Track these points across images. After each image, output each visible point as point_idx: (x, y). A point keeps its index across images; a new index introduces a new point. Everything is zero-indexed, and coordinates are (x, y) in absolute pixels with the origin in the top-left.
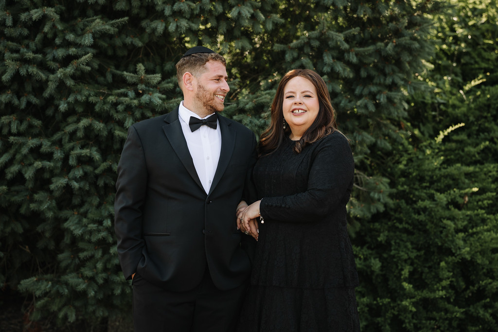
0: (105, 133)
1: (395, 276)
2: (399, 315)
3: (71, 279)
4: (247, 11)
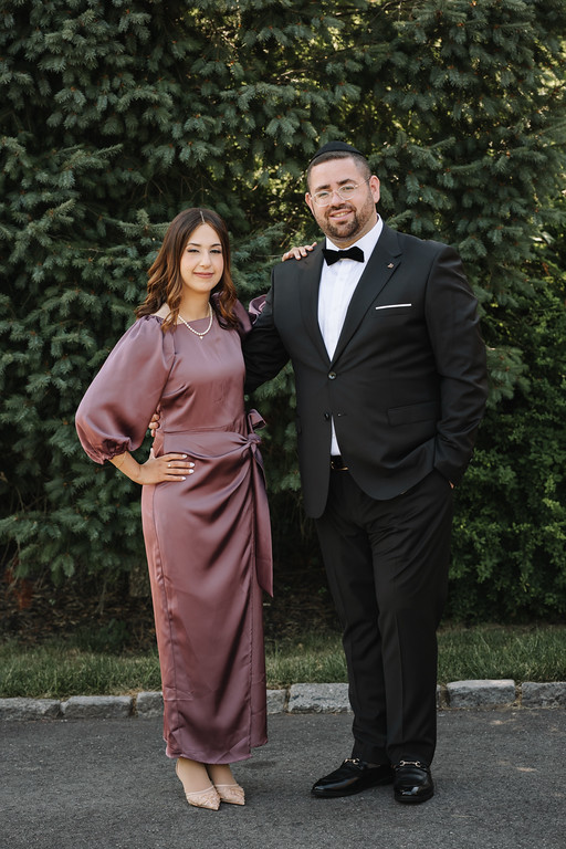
0: (99, 309)
1: (538, 490)
2: (543, 546)
3: (65, 515)
4: (289, 125)
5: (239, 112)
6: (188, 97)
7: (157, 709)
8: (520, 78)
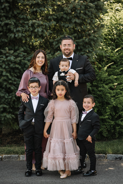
4: (40, 30)
5: (29, 26)
6: (17, 23)
7: (7, 159)
8: (91, 21)
